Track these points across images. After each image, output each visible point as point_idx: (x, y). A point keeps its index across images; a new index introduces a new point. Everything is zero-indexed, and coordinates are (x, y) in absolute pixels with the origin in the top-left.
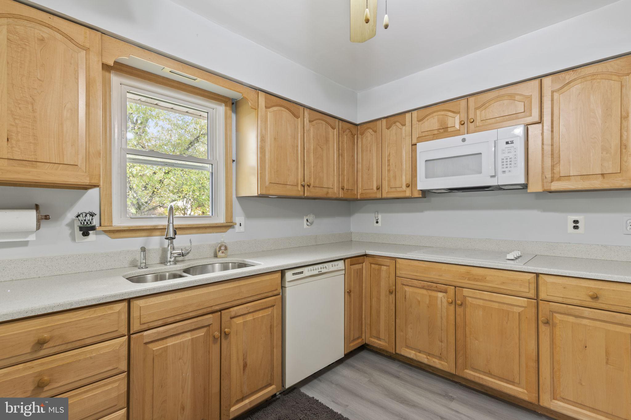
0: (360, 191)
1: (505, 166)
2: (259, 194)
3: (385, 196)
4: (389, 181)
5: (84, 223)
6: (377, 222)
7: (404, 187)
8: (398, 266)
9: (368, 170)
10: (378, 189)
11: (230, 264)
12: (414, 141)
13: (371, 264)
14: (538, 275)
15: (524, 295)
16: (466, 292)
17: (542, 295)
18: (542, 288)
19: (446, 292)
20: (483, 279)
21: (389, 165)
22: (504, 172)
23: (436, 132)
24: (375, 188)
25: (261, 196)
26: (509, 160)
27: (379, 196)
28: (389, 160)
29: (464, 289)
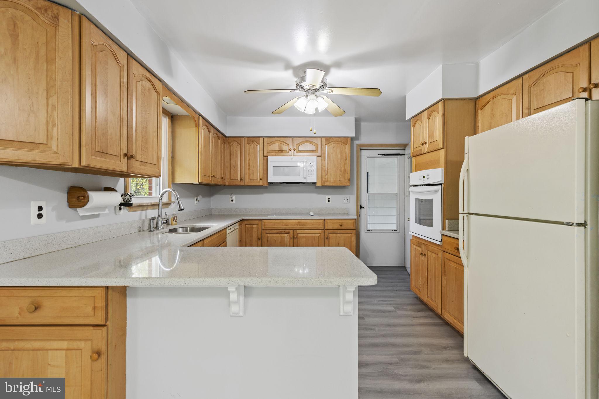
0: (228, 180)
1: (309, 174)
2: (200, 182)
3: (246, 184)
4: (249, 175)
5: (125, 200)
6: (232, 201)
7: (259, 179)
8: (263, 224)
9: (235, 167)
10: (241, 180)
11: (188, 228)
12: (265, 154)
13: (246, 224)
14: (325, 219)
15: (321, 228)
16: (298, 231)
17: (326, 228)
18: (326, 225)
19: (289, 233)
20: (305, 224)
21: (249, 166)
22: (309, 176)
23: (277, 152)
24: (239, 179)
25: (200, 184)
26: (311, 171)
27: (242, 184)
28: (249, 163)
29: (297, 230)
